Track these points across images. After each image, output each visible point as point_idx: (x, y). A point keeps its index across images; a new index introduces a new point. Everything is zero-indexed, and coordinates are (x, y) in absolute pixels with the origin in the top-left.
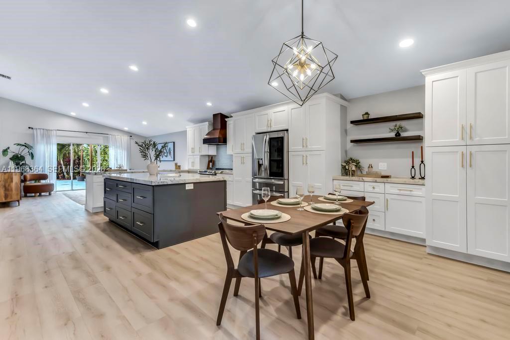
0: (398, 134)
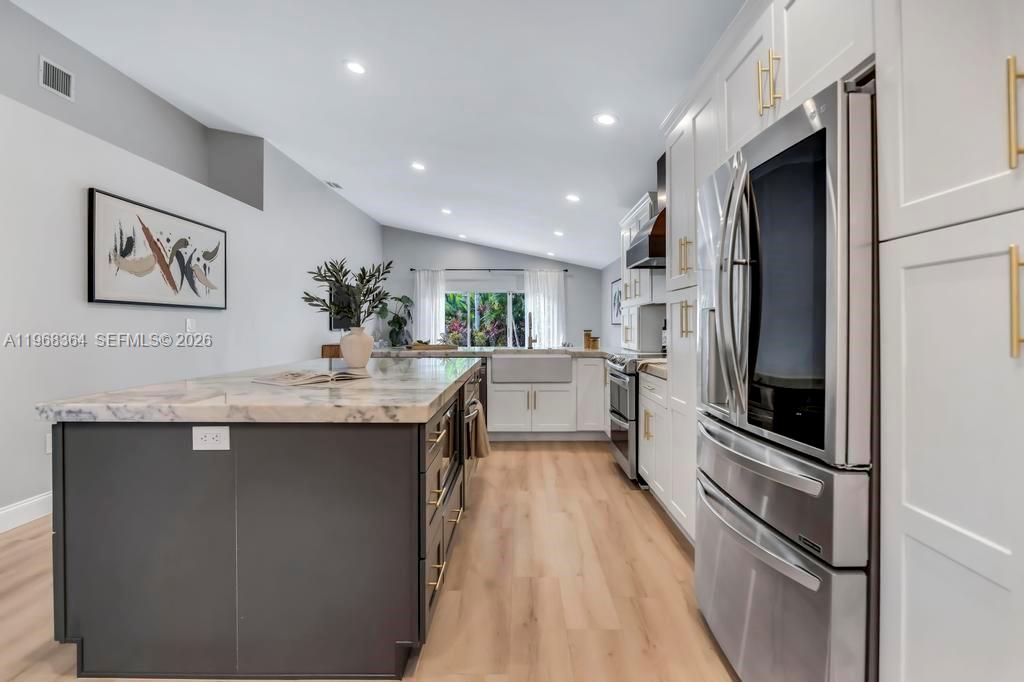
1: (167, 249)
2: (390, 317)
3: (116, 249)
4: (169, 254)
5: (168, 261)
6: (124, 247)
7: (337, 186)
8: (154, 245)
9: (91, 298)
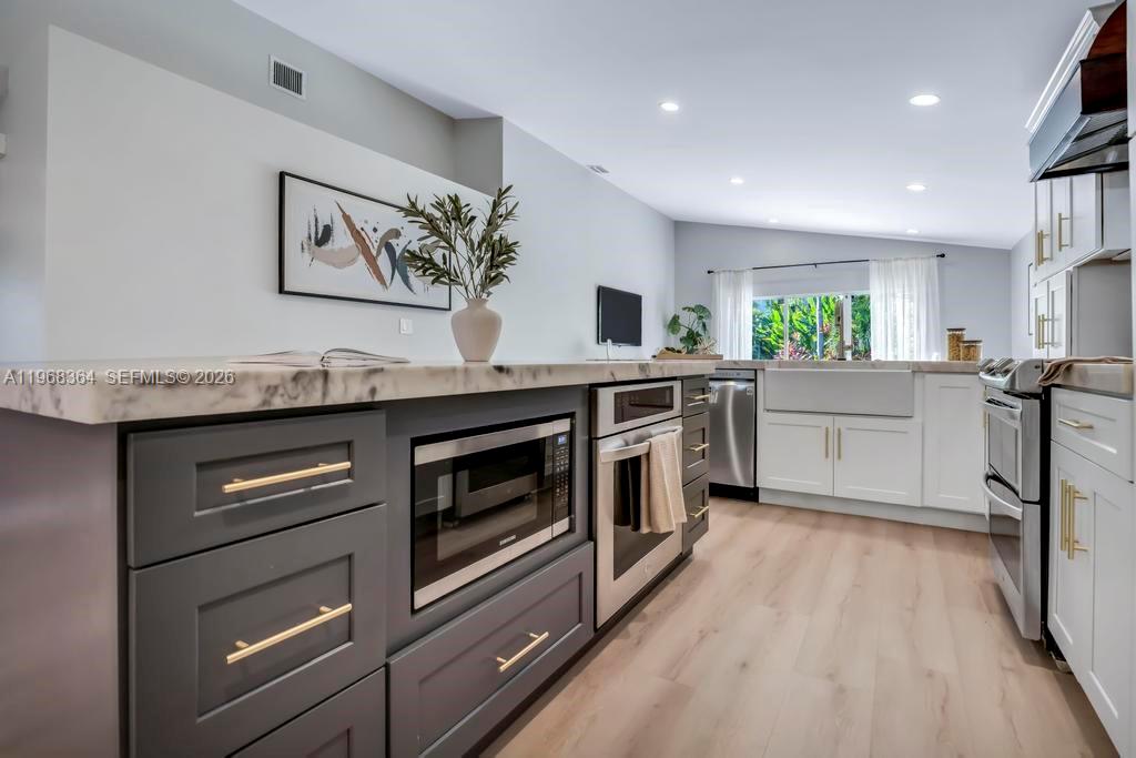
1: (374, 241)
2: (683, 332)
3: (310, 238)
4: (376, 245)
5: (374, 253)
6: (319, 236)
7: (603, 171)
8: (357, 234)
9: (281, 290)
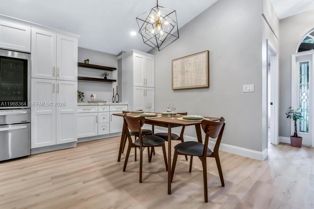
0: (105, 78)
